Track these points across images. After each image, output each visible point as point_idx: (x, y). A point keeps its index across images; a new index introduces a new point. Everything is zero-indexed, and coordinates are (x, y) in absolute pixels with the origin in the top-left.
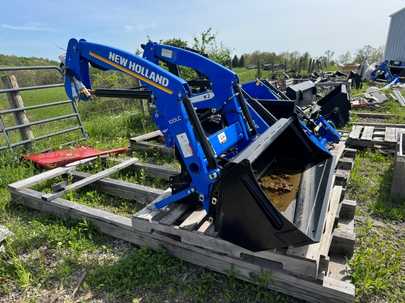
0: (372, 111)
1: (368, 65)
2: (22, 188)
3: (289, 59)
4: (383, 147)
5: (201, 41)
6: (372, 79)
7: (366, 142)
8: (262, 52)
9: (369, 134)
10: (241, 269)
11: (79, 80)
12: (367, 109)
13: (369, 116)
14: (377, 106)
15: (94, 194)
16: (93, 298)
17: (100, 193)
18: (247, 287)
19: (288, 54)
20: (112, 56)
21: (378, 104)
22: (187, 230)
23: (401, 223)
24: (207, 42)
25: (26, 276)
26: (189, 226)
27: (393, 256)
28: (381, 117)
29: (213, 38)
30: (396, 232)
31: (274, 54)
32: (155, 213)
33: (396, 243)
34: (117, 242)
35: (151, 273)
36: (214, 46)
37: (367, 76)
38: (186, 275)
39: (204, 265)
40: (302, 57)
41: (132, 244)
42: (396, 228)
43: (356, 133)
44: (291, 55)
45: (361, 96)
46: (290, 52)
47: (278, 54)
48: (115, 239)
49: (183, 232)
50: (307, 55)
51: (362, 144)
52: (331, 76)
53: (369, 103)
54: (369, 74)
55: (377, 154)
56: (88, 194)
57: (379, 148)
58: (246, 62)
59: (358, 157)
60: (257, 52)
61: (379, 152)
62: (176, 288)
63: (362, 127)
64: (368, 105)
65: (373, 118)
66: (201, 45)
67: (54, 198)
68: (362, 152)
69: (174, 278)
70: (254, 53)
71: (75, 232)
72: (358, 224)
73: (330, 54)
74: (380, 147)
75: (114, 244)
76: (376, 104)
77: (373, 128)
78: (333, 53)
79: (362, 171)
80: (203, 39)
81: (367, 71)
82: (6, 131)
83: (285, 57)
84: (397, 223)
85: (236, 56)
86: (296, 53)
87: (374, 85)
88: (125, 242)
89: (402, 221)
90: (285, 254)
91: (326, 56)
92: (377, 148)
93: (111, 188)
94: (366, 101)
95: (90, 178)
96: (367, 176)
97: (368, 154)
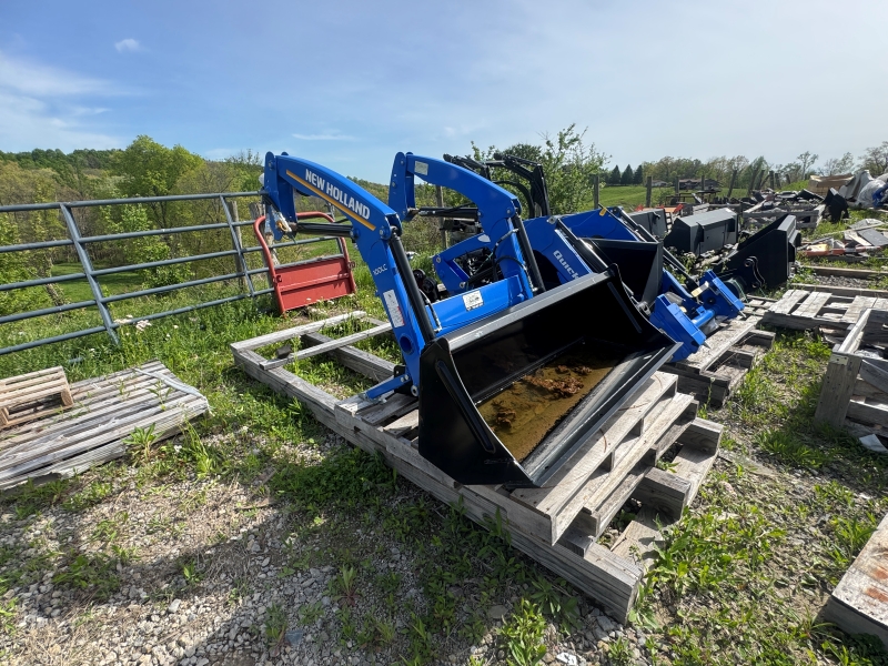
0: (849, 263)
1: (870, 178)
2: (245, 350)
3: (726, 169)
4: (838, 331)
5: (557, 146)
6: (874, 205)
7: (800, 321)
8: (676, 159)
9: (814, 307)
10: (472, 506)
11: (277, 210)
12: (841, 259)
13: (837, 274)
14: (865, 255)
15: (330, 367)
16: (270, 506)
17: (338, 365)
18: (474, 533)
19: (724, 161)
20: (310, 176)
21: (869, 251)
22: (392, 435)
23: (814, 475)
24: (566, 147)
25: (207, 463)
26: (395, 430)
27: (765, 532)
28: (863, 277)
29: (575, 140)
30: (794, 492)
31: (698, 162)
32: (365, 404)
33: (784, 511)
34: (331, 436)
35: (351, 487)
36: (578, 152)
37: (866, 199)
38: (400, 498)
39: (427, 489)
40: (751, 166)
41: (349, 442)
42: (799, 483)
43: (787, 304)
44: (731, 163)
45: (836, 237)
46: (729, 158)
47: (704, 162)
48: (331, 432)
49: (387, 436)
50: (761, 161)
51: (793, 325)
52: (789, 199)
53: (847, 250)
54: (869, 195)
55: (819, 344)
56: (323, 365)
57: (828, 334)
58: (646, 176)
59: (776, 348)
60: (667, 159)
61: (825, 340)
62: (378, 515)
63: (805, 292)
64: (845, 253)
65: (846, 277)
66: (557, 151)
67: (273, 367)
68: (791, 338)
69: (378, 500)
70: (661, 162)
71: (285, 416)
72: (723, 464)
73: (809, 159)
74: (831, 331)
75: (328, 438)
76: (864, 251)
77: (829, 295)
78: (815, 157)
79: (777, 373)
80: (561, 141)
81: (865, 188)
82: (249, 275)
83: (717, 166)
84: (803, 476)
85: (629, 167)
86: (740, 159)
87: (874, 215)
88: (341, 438)
89: (816, 473)
90: (509, 497)
91: (800, 162)
92: (822, 334)
93: (351, 361)
94: (843, 246)
95: (329, 344)
96: (783, 382)
97: (801, 343)
